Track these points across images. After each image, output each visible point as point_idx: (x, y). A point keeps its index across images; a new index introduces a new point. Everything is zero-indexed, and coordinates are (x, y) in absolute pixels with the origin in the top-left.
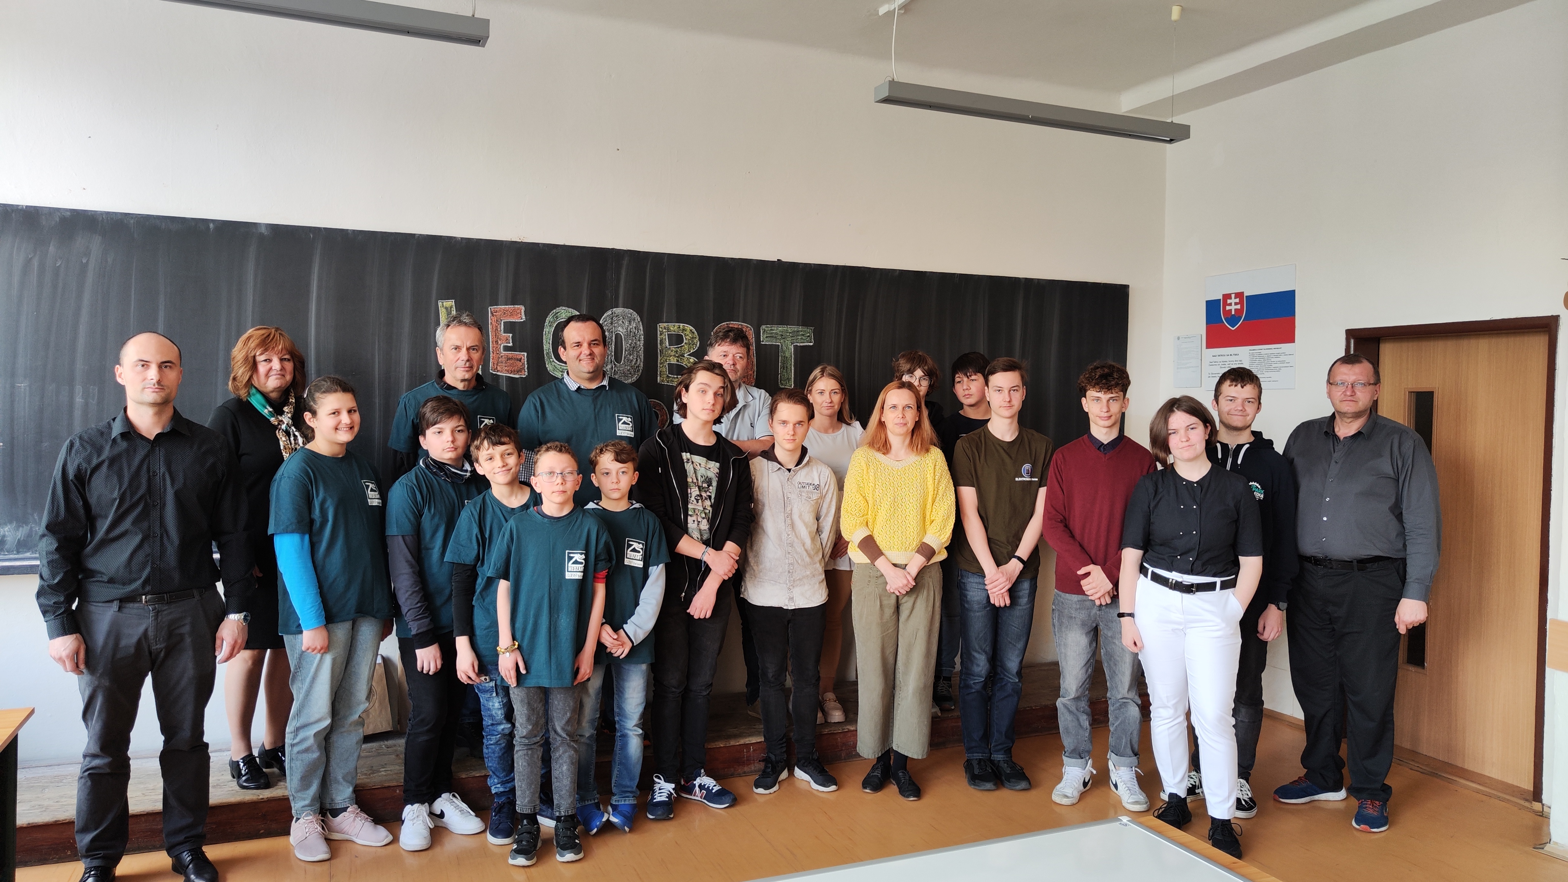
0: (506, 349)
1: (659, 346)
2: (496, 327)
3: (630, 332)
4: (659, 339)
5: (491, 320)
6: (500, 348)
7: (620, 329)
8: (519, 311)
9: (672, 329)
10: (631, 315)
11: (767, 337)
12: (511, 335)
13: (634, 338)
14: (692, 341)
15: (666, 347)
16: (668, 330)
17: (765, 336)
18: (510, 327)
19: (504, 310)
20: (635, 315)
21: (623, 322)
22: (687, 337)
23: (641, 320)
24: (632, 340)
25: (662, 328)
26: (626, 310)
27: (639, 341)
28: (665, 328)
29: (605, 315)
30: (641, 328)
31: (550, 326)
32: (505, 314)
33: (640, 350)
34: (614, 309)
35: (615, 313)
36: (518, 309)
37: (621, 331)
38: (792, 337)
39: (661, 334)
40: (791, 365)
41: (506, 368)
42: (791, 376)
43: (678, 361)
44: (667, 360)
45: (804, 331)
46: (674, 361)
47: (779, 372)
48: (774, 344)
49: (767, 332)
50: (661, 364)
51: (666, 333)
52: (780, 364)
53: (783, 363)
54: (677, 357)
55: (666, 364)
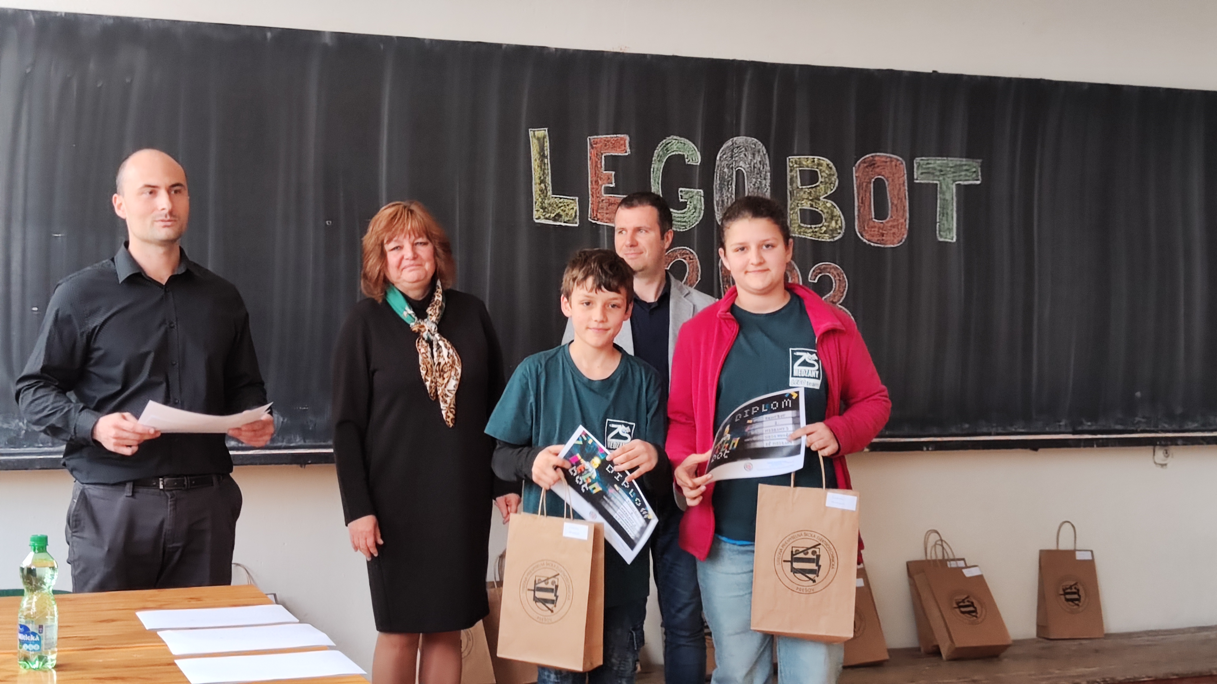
0: (608, 190)
1: (789, 186)
2: (596, 162)
3: (754, 167)
4: (789, 177)
5: (591, 153)
6: (601, 190)
7: (741, 164)
8: (622, 142)
9: (804, 163)
10: (755, 145)
11: (922, 173)
12: (613, 173)
13: (758, 176)
14: (830, 179)
15: (798, 188)
16: (800, 165)
17: (920, 171)
18: (613, 163)
19: (605, 141)
20: (760, 146)
21: (745, 155)
22: (823, 174)
23: (767, 151)
24: (757, 178)
25: (792, 162)
26: (750, 139)
27: (765, 179)
28: (796, 163)
29: (725, 146)
30: (767, 162)
31: (659, 161)
32: (606, 146)
33: (766, 191)
34: (735, 139)
35: (736, 144)
36: (622, 139)
37: (743, 166)
38: (954, 172)
39: (791, 171)
40: (952, 210)
41: (607, 216)
42: (953, 225)
43: (812, 206)
44: (799, 205)
45: (969, 165)
46: (807, 206)
47: (938, 220)
48: (931, 182)
49: (922, 167)
50: (791, 209)
51: (798, 169)
52: (938, 209)
53: (943, 208)
54: (811, 200)
55: (797, 210)
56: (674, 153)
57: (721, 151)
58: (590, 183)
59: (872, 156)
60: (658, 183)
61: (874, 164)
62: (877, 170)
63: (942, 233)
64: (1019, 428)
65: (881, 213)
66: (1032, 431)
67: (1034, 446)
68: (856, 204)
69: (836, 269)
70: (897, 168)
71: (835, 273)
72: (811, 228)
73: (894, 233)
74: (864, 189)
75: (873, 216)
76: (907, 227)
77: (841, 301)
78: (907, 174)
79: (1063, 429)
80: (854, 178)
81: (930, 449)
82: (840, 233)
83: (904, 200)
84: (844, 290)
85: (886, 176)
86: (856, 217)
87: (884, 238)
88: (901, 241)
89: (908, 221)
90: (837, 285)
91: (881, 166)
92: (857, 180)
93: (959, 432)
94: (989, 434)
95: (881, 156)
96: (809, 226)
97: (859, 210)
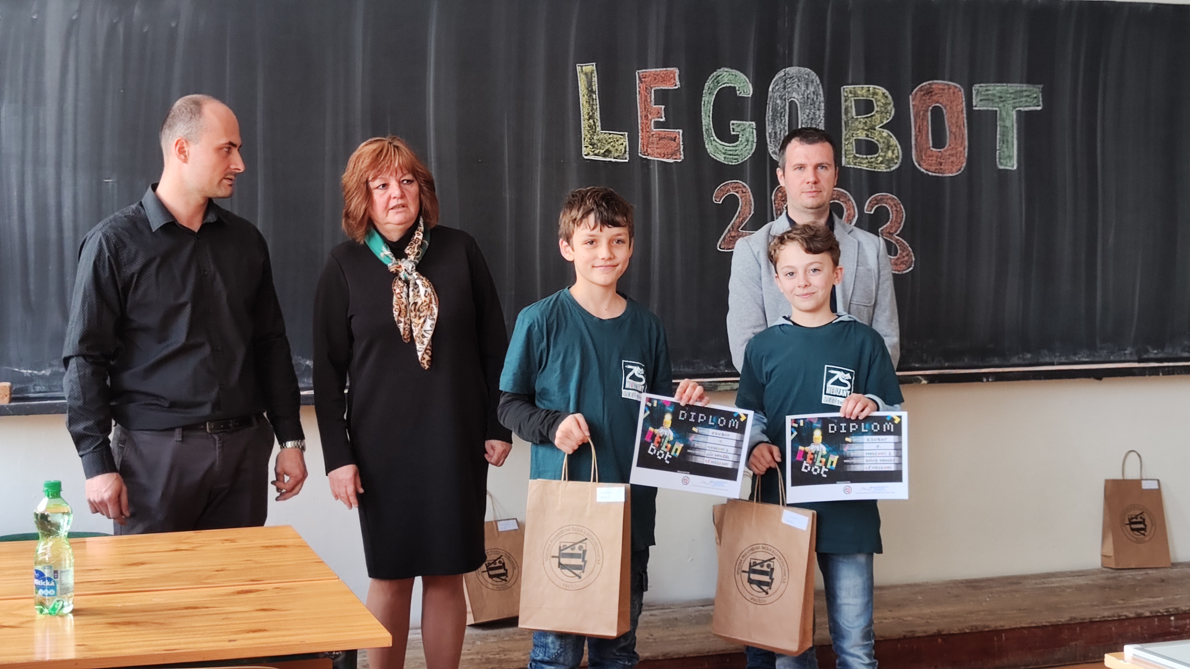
0: (658, 125)
1: (843, 117)
2: (646, 96)
3: (808, 98)
4: (843, 107)
5: (640, 87)
6: (650, 124)
7: (795, 95)
8: (672, 76)
9: (859, 92)
10: (808, 76)
11: (981, 100)
12: (663, 107)
13: (812, 107)
14: (886, 109)
15: (853, 118)
16: (855, 95)
17: (979, 98)
18: (662, 97)
19: (654, 74)
20: (814, 76)
21: (798, 86)
22: (879, 103)
23: (821, 82)
24: (810, 109)
25: (847, 92)
26: (803, 69)
27: (819, 110)
28: (851, 93)
29: (777, 77)
30: (821, 92)
31: (710, 94)
32: (655, 80)
33: (820, 122)
34: (788, 69)
35: (789, 74)
36: (671, 72)
37: (796, 97)
38: (1014, 99)
39: (846, 101)
40: (1013, 137)
41: (658, 150)
42: (1013, 152)
43: (867, 136)
44: (854, 135)
45: (1030, 91)
46: (862, 136)
47: (998, 148)
48: (990, 109)
49: (981, 94)
50: (846, 140)
51: (852, 99)
52: (998, 137)
53: (1003, 135)
54: (866, 130)
55: (852, 140)
56: (723, 86)
57: (773, 82)
58: (639, 118)
59: (929, 84)
60: (709, 116)
61: (931, 92)
62: (935, 98)
63: (1002, 161)
64: (1083, 357)
65: (939, 141)
66: (1097, 359)
67: (1099, 375)
68: (913, 133)
69: (892, 199)
70: (956, 95)
71: (892, 203)
72: (867, 158)
73: (952, 162)
74: (921, 118)
75: (931, 145)
76: (966, 155)
77: (898, 232)
78: (965, 101)
79: (1128, 358)
80: (911, 107)
81: (990, 380)
82: (896, 163)
83: (962, 127)
84: (902, 221)
85: (944, 104)
86: (913, 146)
87: (942, 167)
88: (960, 170)
89: (966, 150)
90: (894, 215)
91: (939, 93)
92: (914, 109)
93: (1021, 362)
94: (1052, 364)
95: (938, 84)
96: (865, 156)
97: (916, 139)
